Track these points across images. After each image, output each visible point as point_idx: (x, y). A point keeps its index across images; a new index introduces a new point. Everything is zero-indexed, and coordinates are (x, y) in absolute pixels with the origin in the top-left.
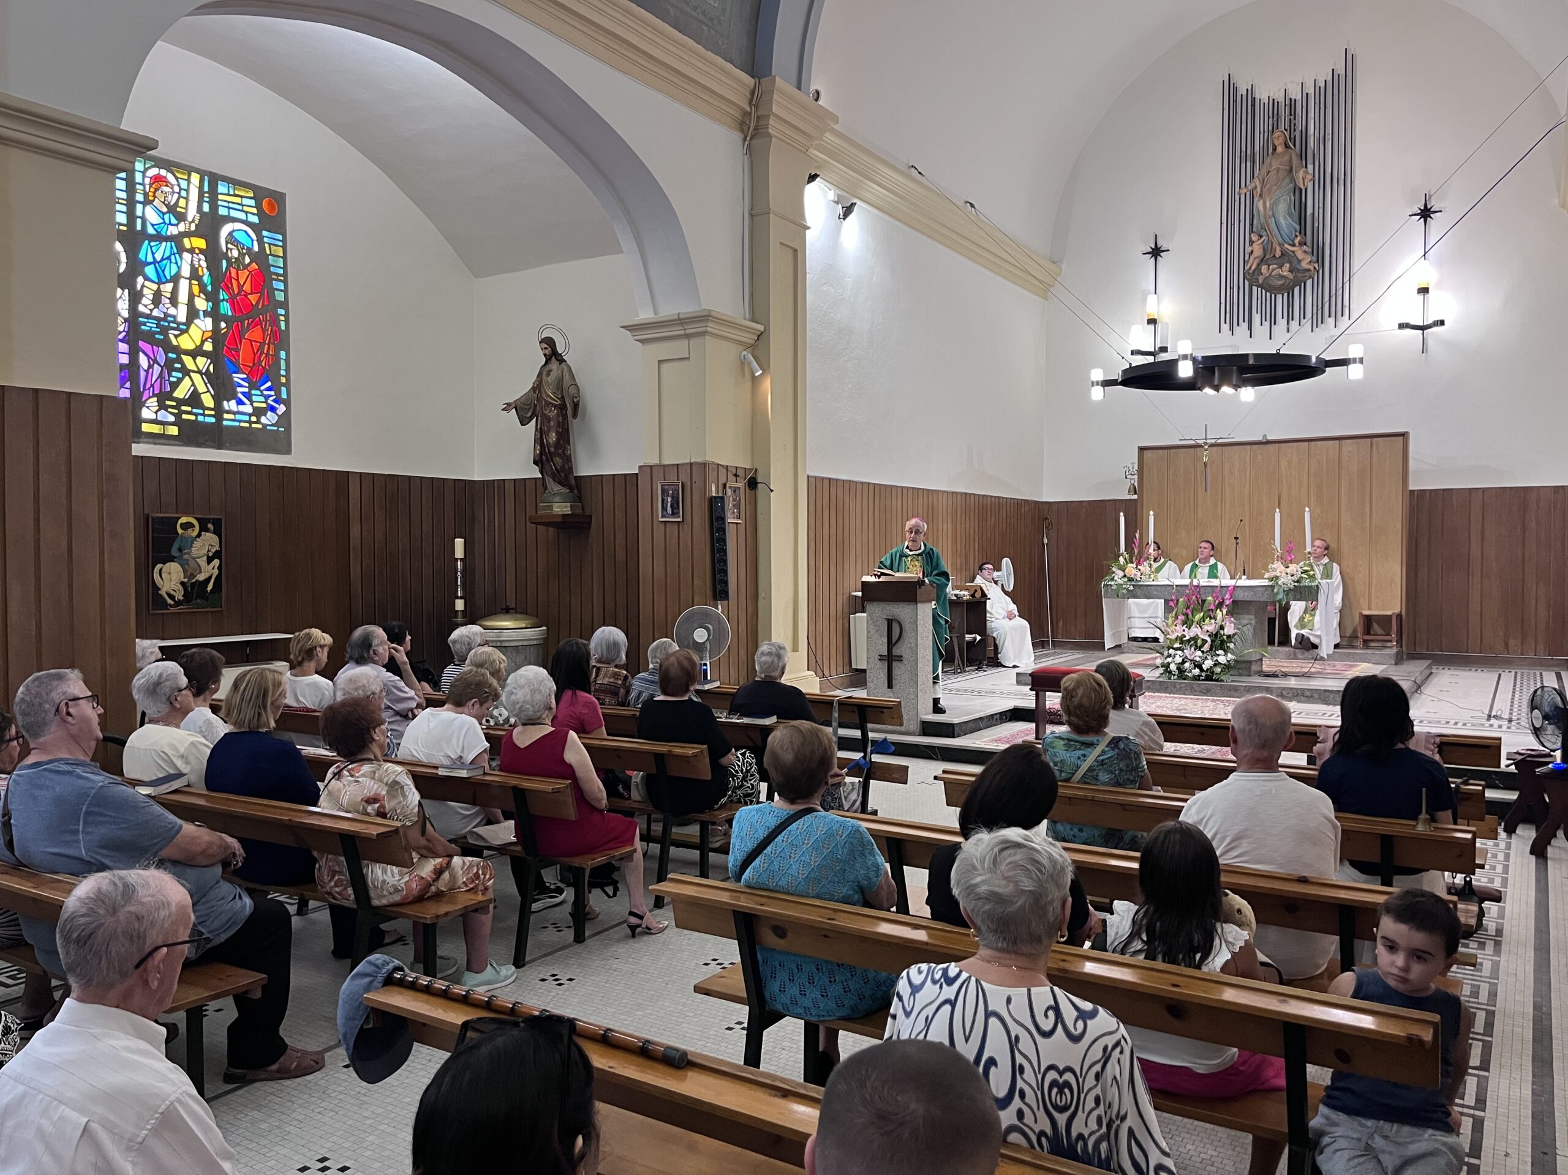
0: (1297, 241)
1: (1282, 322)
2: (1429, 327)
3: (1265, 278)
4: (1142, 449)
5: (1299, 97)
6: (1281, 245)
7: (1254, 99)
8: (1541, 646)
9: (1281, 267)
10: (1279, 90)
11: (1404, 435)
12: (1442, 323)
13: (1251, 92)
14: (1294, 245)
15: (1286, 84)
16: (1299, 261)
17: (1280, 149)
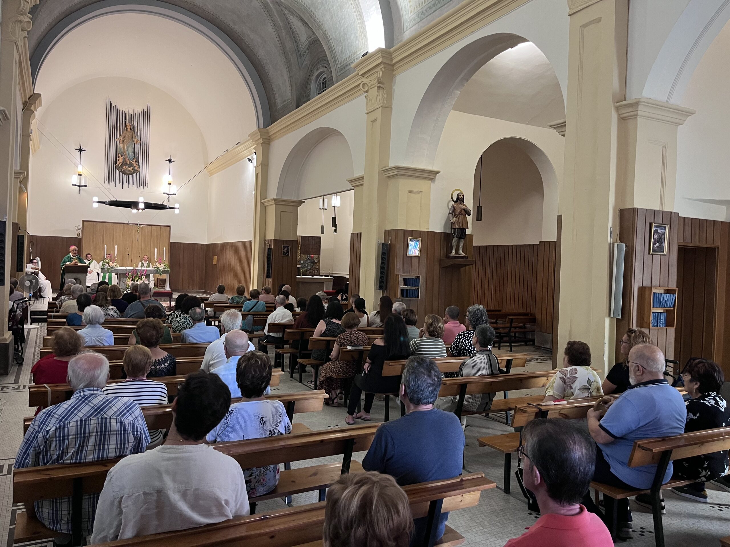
0: (134, 160)
1: (126, 184)
2: (171, 195)
3: (124, 170)
4: (83, 221)
5: (133, 114)
6: (129, 161)
7: (117, 109)
8: (197, 288)
9: (130, 167)
10: (126, 109)
11: (170, 226)
12: (175, 194)
13: (116, 106)
14: (133, 161)
15: (128, 108)
16: (135, 167)
17: (129, 130)
